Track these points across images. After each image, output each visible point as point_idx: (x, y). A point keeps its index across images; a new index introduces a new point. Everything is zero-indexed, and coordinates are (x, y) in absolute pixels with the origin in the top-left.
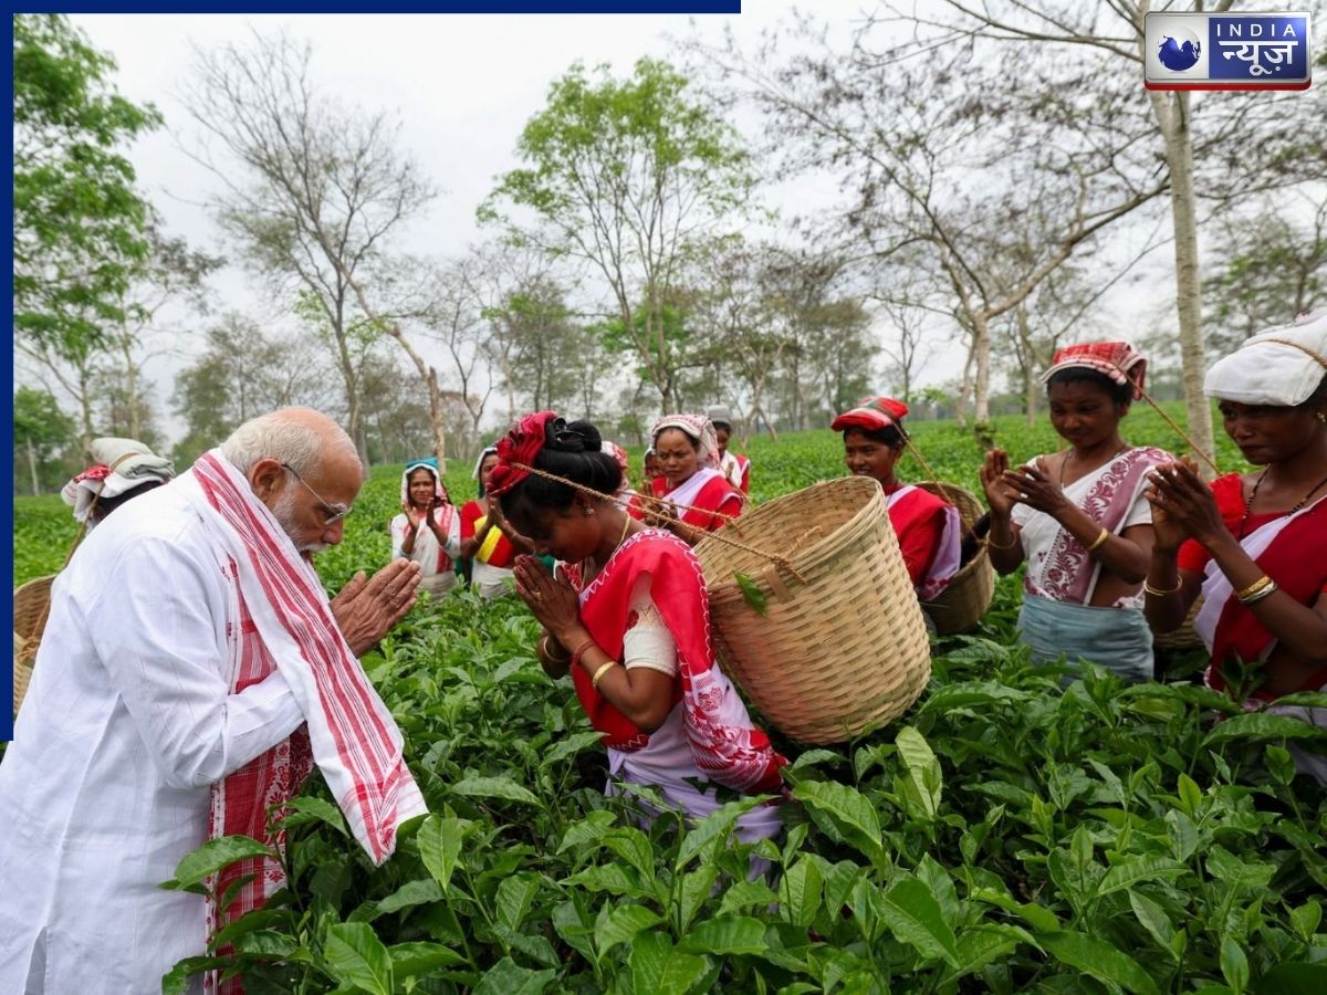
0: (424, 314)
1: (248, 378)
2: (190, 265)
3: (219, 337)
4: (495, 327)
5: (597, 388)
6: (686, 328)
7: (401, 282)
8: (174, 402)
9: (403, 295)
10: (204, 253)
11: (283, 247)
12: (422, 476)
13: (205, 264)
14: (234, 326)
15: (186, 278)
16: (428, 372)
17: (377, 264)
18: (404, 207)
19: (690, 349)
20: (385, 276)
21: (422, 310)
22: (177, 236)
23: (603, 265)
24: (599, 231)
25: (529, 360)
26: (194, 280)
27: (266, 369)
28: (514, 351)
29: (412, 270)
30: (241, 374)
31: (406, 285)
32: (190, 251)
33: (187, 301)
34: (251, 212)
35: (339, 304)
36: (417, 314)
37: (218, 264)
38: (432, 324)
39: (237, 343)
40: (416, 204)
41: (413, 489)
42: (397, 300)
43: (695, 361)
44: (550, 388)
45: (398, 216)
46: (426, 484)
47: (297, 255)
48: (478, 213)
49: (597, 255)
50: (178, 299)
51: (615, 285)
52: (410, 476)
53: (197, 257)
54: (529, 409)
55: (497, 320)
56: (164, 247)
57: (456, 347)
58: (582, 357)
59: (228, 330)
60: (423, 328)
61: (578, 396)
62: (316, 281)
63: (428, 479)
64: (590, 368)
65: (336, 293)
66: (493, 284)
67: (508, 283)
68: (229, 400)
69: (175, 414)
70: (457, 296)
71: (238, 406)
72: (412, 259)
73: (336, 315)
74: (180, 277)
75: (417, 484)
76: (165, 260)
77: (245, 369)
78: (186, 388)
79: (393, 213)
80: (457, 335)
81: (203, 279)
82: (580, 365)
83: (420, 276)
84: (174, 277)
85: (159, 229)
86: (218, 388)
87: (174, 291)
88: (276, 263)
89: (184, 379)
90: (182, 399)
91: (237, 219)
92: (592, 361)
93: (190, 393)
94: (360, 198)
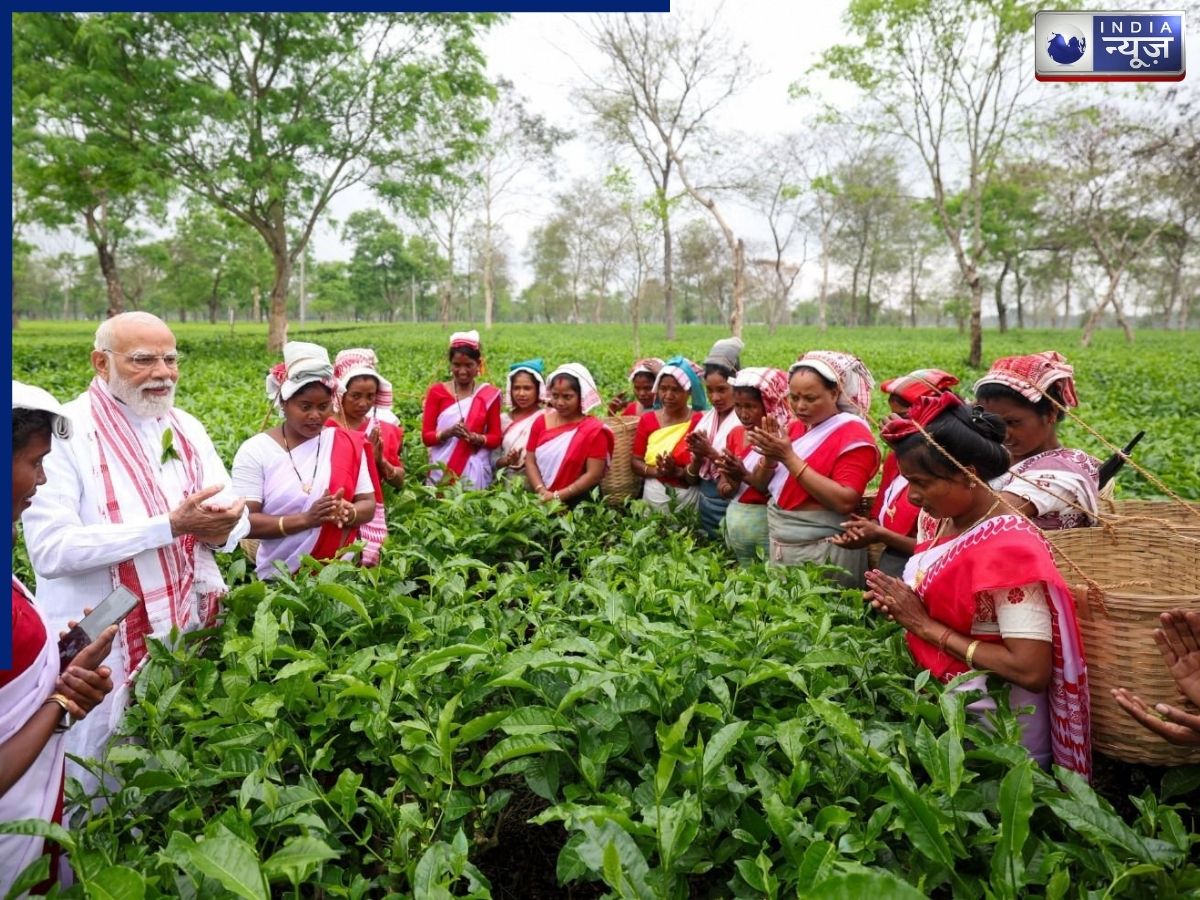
0: (744, 186)
1: (588, 236)
2: (546, 137)
3: (565, 201)
4: (820, 201)
5: (927, 266)
6: (1035, 209)
7: (728, 155)
8: (525, 254)
9: (728, 167)
10: (559, 127)
11: (623, 122)
12: (523, 380)
13: (559, 136)
14: (580, 190)
15: (542, 148)
16: (736, 242)
17: (706, 136)
18: (737, 82)
19: (1037, 233)
20: (713, 149)
21: (743, 182)
22: (539, 112)
23: (920, 145)
24: (920, 108)
25: (853, 233)
26: (548, 150)
27: (602, 230)
28: (836, 225)
29: (740, 144)
30: (580, 233)
31: (732, 157)
32: (548, 125)
33: (540, 168)
34: (596, 91)
35: (666, 173)
36: (740, 186)
37: (568, 137)
38: (752, 197)
39: (581, 205)
40: (750, 81)
41: (516, 392)
42: (721, 172)
43: (1040, 245)
44: (872, 264)
45: (730, 92)
46: (526, 388)
47: (633, 128)
48: (790, 90)
49: (914, 133)
50: (534, 166)
51: (931, 167)
52: (513, 379)
53: (553, 130)
54: (846, 283)
55: (822, 192)
56: (527, 121)
57: (774, 218)
58: (914, 234)
59: (576, 194)
60: (744, 199)
61: (906, 272)
62: (648, 153)
63: (530, 384)
64: (921, 245)
65: (664, 164)
66: (822, 157)
67: (838, 157)
68: (569, 255)
69: (526, 263)
70: (782, 169)
71: (575, 261)
72: (741, 133)
73: (661, 184)
74: (537, 147)
75: (518, 388)
76: (527, 132)
77: (586, 228)
78: (536, 242)
79: (726, 89)
80: (777, 207)
81: (556, 149)
82: (911, 241)
83: (745, 149)
84: (533, 146)
85: (526, 106)
86: (562, 243)
87: (531, 159)
88: (616, 136)
89: (535, 235)
90: (532, 252)
91: (586, 97)
92: (922, 237)
93: (538, 246)
94: (697, 75)
